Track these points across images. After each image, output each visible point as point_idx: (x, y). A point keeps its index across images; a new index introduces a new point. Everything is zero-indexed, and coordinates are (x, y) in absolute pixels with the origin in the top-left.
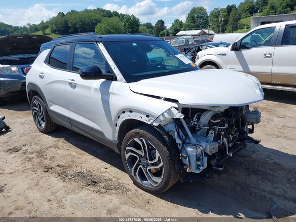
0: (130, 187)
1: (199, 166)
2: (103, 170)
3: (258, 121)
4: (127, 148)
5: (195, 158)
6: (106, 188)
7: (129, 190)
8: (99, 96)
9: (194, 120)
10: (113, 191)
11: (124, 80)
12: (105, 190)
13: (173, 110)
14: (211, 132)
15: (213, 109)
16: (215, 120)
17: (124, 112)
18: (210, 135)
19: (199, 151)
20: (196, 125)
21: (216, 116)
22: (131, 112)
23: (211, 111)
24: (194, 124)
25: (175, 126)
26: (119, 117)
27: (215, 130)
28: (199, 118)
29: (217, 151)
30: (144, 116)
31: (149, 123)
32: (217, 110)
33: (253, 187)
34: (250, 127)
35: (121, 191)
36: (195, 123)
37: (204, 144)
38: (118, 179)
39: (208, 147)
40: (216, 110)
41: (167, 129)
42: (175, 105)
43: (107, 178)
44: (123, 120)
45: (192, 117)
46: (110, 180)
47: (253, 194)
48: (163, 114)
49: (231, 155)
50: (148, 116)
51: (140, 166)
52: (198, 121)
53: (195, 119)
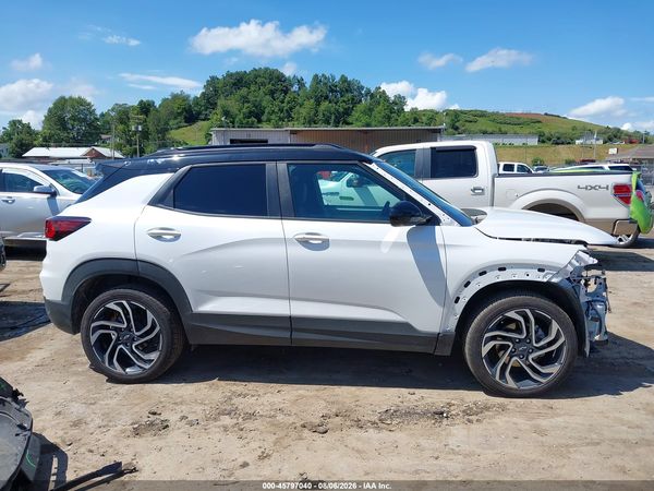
4: (488, 335)
8: (408, 255)
13: (581, 254)
17: (483, 274)
22: (502, 269)
26: (467, 285)
30: (534, 272)
31: (545, 280)
42: (582, 247)
44: (481, 287)
50: (541, 270)
51: (514, 359)
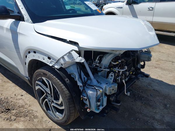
0: (38, 114)
1: (99, 106)
2: (19, 97)
3: (149, 59)
4: (37, 82)
5: (95, 100)
6: (16, 115)
7: (36, 117)
9: (96, 62)
10: (22, 119)
11: (30, 20)
12: (15, 117)
13: (74, 54)
14: (111, 74)
15: (114, 52)
16: (115, 62)
17: (29, 52)
18: (110, 77)
19: (99, 93)
20: (98, 66)
21: (116, 59)
22: (35, 52)
23: (111, 54)
24: (96, 66)
25: (78, 69)
26: (26, 57)
27: (115, 72)
28: (100, 60)
29: (116, 92)
30: (46, 58)
31: (51, 65)
32: (118, 53)
33: (138, 112)
34: (142, 63)
35: (28, 118)
36: (97, 64)
37: (104, 86)
38: (30, 106)
39: (108, 89)
40: (116, 53)
41: (69, 71)
42: (76, 48)
43: (20, 105)
44: (30, 60)
45: (95, 59)
46: (23, 106)
47: (138, 119)
48: (63, 57)
49: (129, 94)
50: (49, 58)
51: (46, 100)
52: (100, 63)
53: (97, 60)
